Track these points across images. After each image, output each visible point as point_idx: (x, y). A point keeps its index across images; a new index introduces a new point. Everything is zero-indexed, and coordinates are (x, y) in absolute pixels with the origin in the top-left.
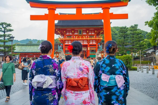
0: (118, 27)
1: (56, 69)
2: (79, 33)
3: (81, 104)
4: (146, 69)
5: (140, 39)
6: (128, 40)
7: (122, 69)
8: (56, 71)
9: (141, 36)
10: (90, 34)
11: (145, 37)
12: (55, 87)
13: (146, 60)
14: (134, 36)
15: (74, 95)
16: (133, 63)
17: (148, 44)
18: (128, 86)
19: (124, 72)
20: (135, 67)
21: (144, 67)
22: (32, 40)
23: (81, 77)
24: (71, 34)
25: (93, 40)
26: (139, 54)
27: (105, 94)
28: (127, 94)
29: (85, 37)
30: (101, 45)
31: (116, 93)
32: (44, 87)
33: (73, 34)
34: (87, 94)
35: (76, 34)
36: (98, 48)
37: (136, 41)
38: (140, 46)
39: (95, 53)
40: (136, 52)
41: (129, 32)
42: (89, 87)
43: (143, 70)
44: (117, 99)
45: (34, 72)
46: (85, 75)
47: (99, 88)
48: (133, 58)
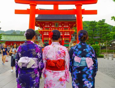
0: (88, 21)
1: (38, 53)
2: (55, 25)
3: (58, 81)
4: (111, 57)
5: (107, 32)
6: (97, 32)
7: (91, 53)
8: (38, 54)
9: (107, 29)
10: (65, 26)
11: (111, 30)
12: (37, 67)
13: (111, 49)
14: (102, 29)
15: (52, 73)
16: (100, 52)
17: (113, 36)
18: (96, 67)
19: (93, 55)
20: (102, 55)
21: (110, 55)
22: (16, 31)
23: (59, 59)
24: (48, 26)
25: (67, 32)
26: (106, 44)
27: (77, 72)
28: (96, 74)
29: (61, 29)
30: (73, 36)
31: (86, 72)
32: (28, 67)
33: (51, 26)
34: (63, 73)
35: (53, 26)
36: (71, 39)
37: (104, 33)
38: (107, 38)
39: (68, 43)
40: (103, 43)
41: (97, 26)
42: (65, 68)
43: (108, 58)
44: (87, 77)
45: (20, 54)
46: (62, 58)
47: (73, 68)
48: (100, 47)
